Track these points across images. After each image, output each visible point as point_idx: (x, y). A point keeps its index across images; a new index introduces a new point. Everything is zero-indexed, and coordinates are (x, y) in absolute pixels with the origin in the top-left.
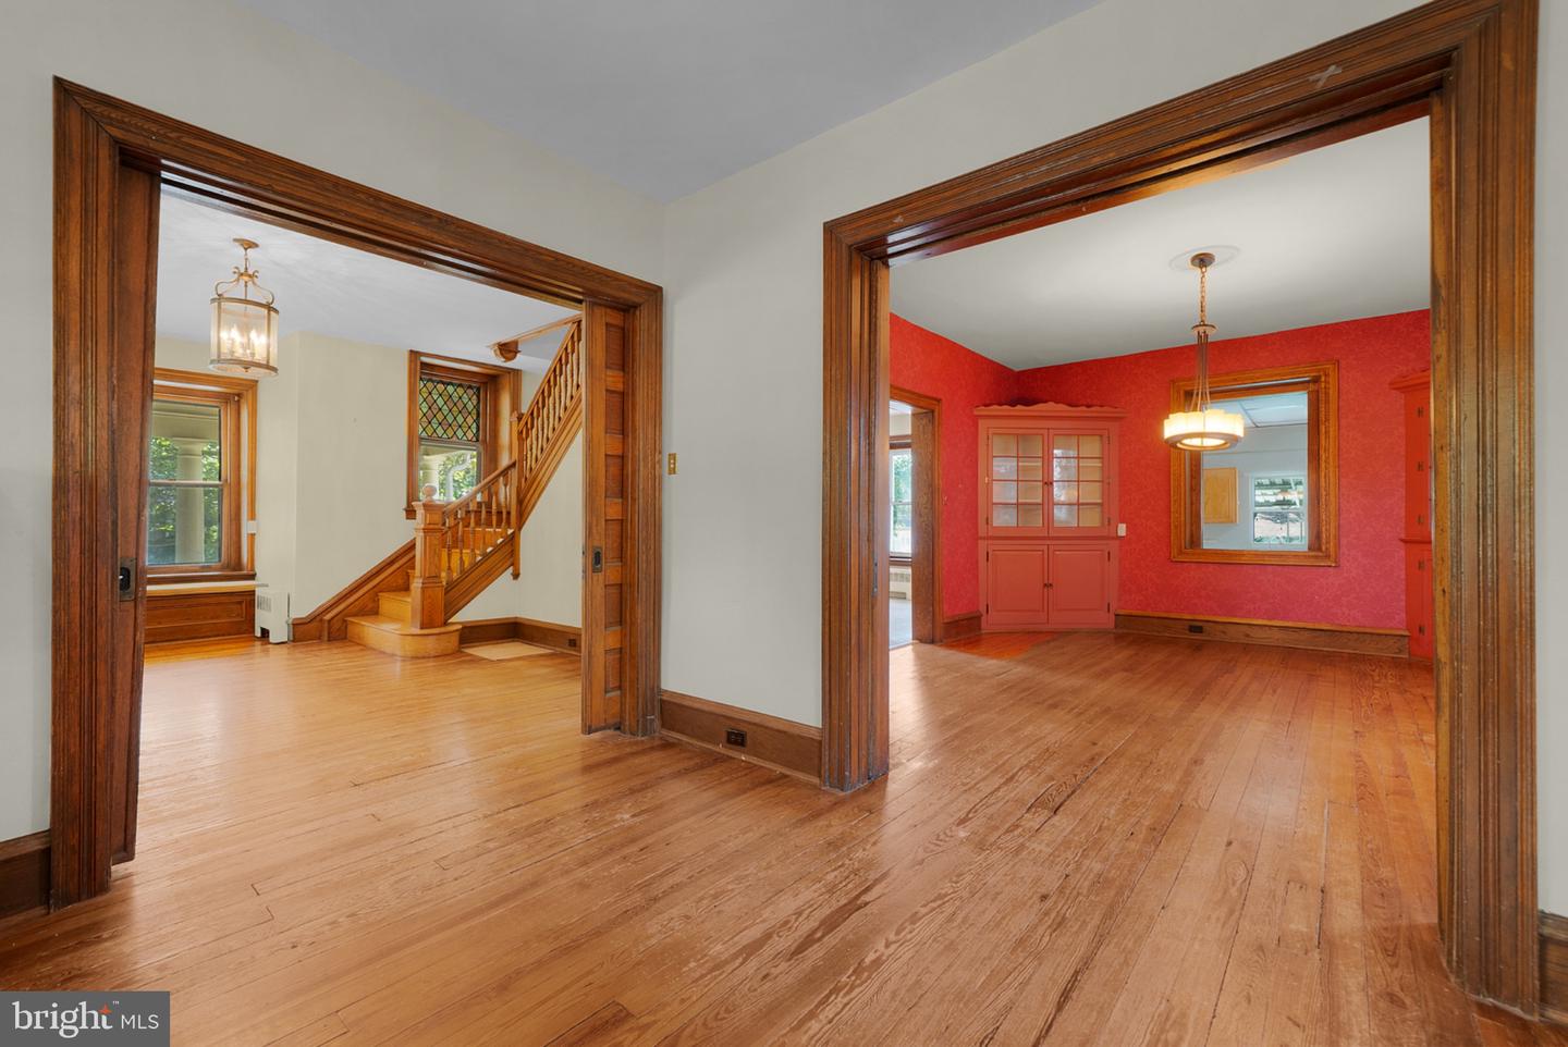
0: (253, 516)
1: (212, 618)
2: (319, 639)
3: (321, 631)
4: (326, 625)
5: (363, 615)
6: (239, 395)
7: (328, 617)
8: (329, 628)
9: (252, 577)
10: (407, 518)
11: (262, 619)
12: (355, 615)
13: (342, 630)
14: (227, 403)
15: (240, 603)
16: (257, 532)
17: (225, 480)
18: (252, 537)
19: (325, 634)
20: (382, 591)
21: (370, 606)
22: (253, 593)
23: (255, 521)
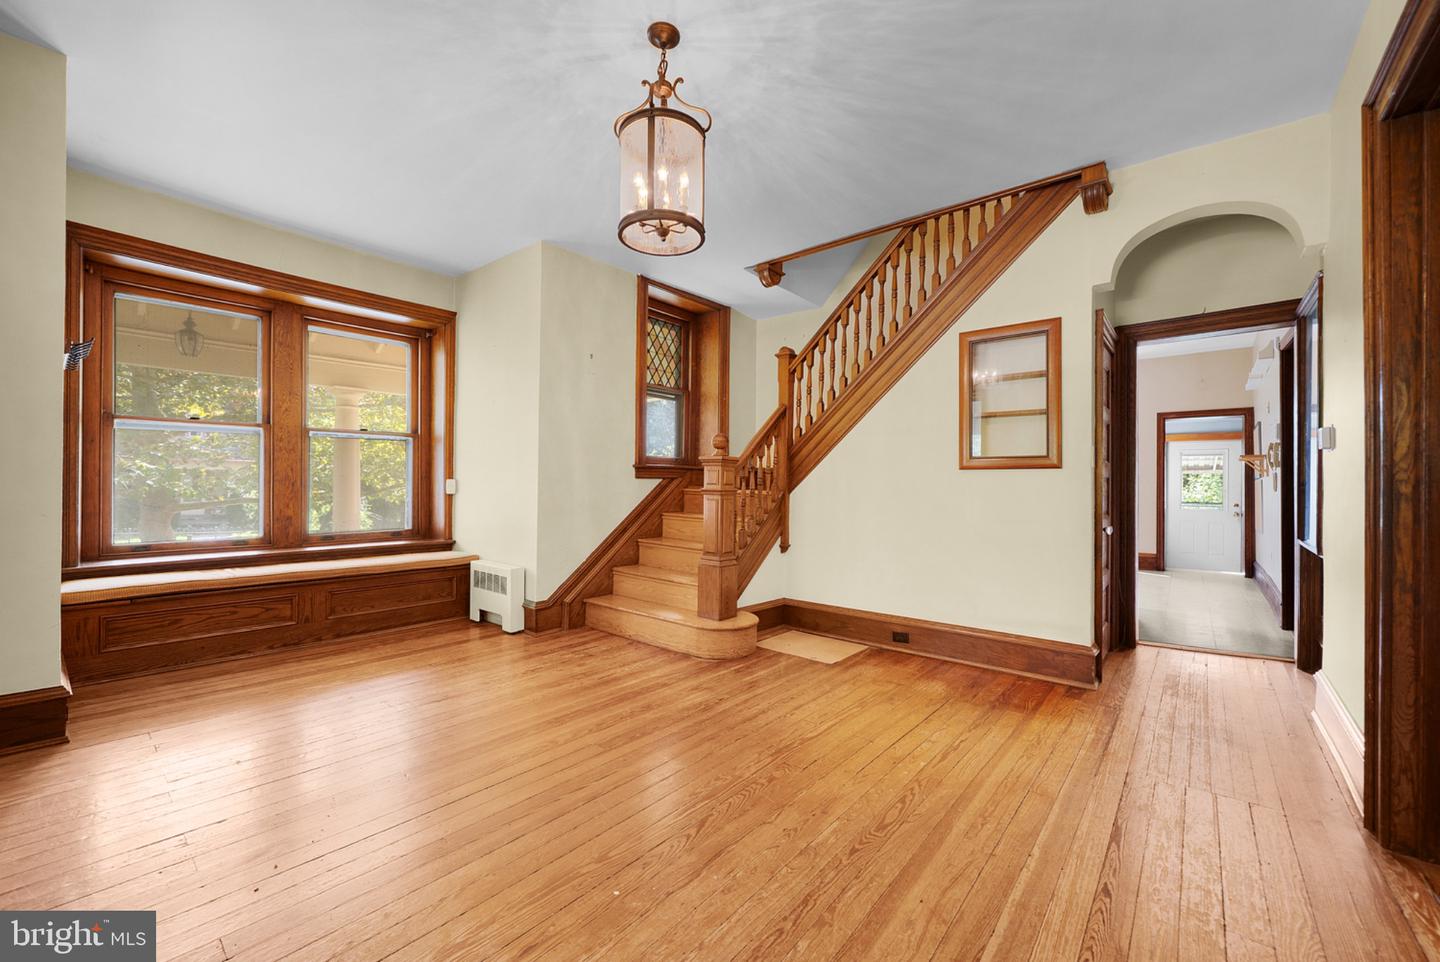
0: (450, 474)
1: (424, 599)
2: (560, 627)
3: (561, 617)
4: (566, 609)
5: (599, 596)
6: (430, 331)
7: (568, 599)
8: (570, 612)
9: (449, 546)
10: (637, 477)
11: (481, 599)
12: (593, 596)
13: (582, 615)
14: (418, 340)
15: (451, 580)
16: (457, 490)
17: (415, 432)
18: (449, 498)
19: (566, 620)
20: (616, 566)
21: (605, 584)
22: (467, 567)
23: (453, 481)
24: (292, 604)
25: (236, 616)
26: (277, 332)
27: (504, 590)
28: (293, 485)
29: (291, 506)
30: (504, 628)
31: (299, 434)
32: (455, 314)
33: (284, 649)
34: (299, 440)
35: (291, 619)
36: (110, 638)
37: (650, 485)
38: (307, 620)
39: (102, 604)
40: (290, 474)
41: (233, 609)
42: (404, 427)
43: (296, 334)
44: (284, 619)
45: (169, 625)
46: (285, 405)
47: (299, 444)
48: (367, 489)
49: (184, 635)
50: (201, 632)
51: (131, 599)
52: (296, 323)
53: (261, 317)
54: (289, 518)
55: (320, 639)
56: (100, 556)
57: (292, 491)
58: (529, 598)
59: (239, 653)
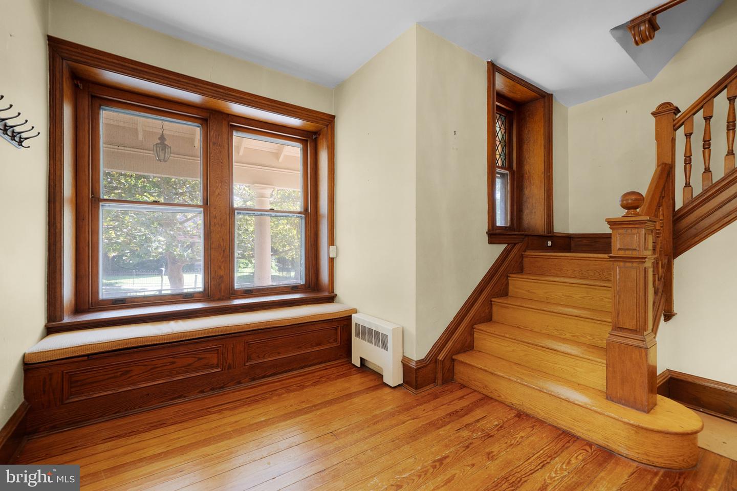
0: (332, 242)
1: (317, 346)
2: (435, 382)
3: (436, 374)
4: (440, 366)
5: (464, 353)
6: (316, 133)
7: (441, 357)
8: (443, 369)
9: (331, 299)
10: (490, 242)
11: (361, 349)
12: (459, 353)
13: (452, 371)
14: (307, 141)
15: (336, 329)
16: (337, 256)
17: (306, 210)
18: (332, 261)
19: (439, 375)
20: (475, 324)
21: (469, 341)
22: (349, 318)
23: (335, 247)
24: (218, 353)
25: (175, 366)
26: (211, 135)
27: (385, 346)
28: (224, 251)
29: (222, 268)
30: (386, 380)
31: (228, 213)
32: (333, 117)
33: (212, 392)
34: (228, 217)
35: (217, 366)
36: (72, 390)
37: (499, 249)
38: (230, 367)
39: (63, 361)
40: (222, 243)
41: (172, 360)
42: (298, 206)
43: (225, 136)
44: (212, 367)
45: (121, 375)
46: (218, 191)
47: (228, 220)
48: (274, 251)
49: (132, 384)
50: (146, 381)
51: (88, 355)
52: (225, 129)
53: (202, 125)
54: (221, 277)
55: (239, 383)
56: (89, 308)
57: (223, 256)
58: (407, 355)
59: (176, 398)
